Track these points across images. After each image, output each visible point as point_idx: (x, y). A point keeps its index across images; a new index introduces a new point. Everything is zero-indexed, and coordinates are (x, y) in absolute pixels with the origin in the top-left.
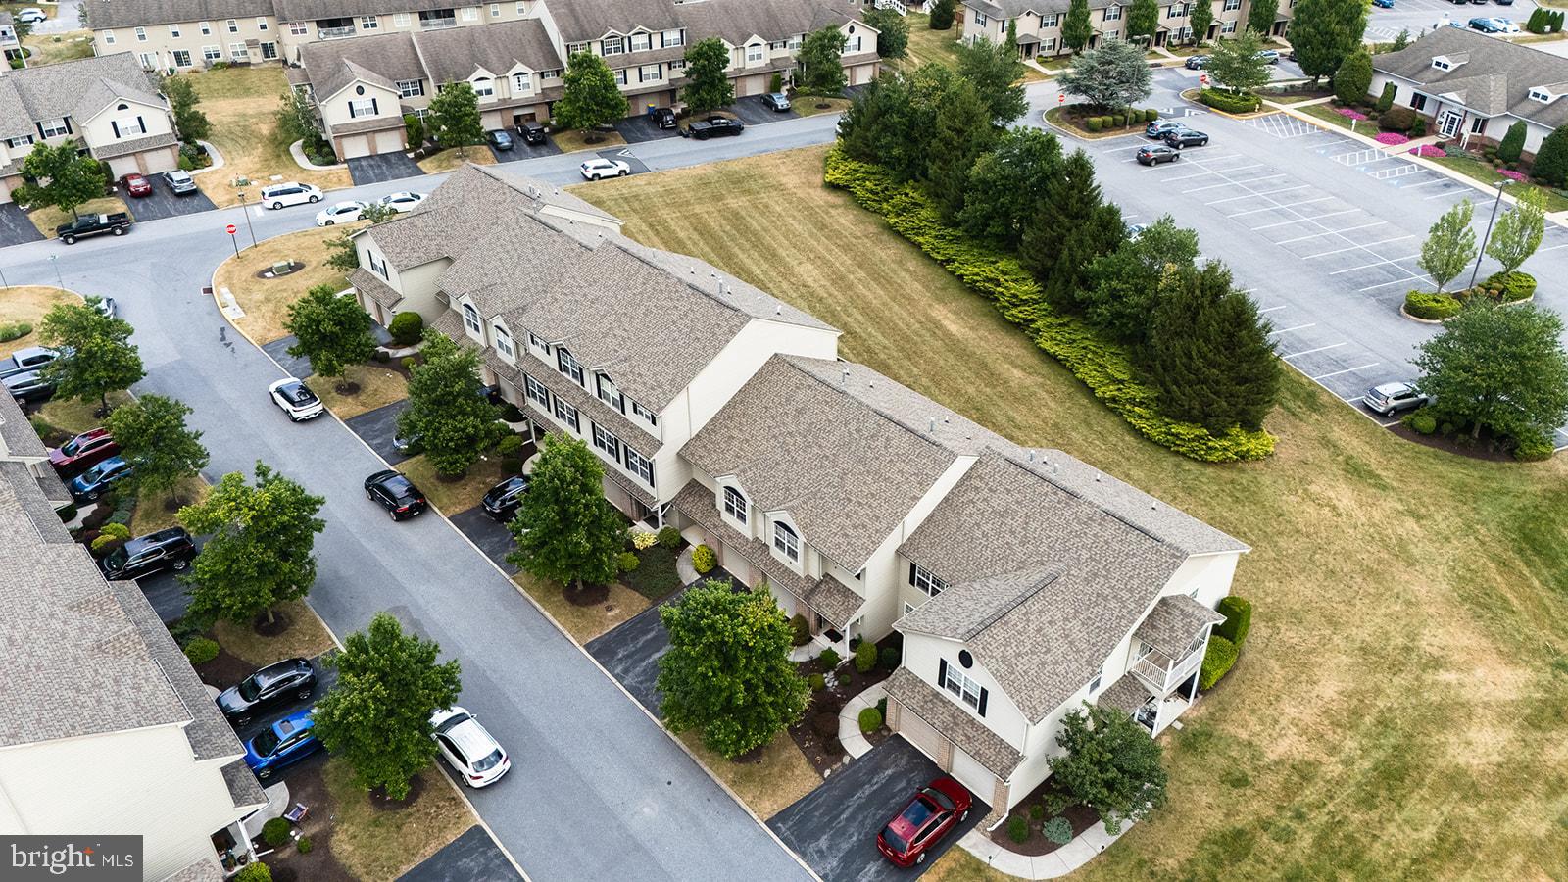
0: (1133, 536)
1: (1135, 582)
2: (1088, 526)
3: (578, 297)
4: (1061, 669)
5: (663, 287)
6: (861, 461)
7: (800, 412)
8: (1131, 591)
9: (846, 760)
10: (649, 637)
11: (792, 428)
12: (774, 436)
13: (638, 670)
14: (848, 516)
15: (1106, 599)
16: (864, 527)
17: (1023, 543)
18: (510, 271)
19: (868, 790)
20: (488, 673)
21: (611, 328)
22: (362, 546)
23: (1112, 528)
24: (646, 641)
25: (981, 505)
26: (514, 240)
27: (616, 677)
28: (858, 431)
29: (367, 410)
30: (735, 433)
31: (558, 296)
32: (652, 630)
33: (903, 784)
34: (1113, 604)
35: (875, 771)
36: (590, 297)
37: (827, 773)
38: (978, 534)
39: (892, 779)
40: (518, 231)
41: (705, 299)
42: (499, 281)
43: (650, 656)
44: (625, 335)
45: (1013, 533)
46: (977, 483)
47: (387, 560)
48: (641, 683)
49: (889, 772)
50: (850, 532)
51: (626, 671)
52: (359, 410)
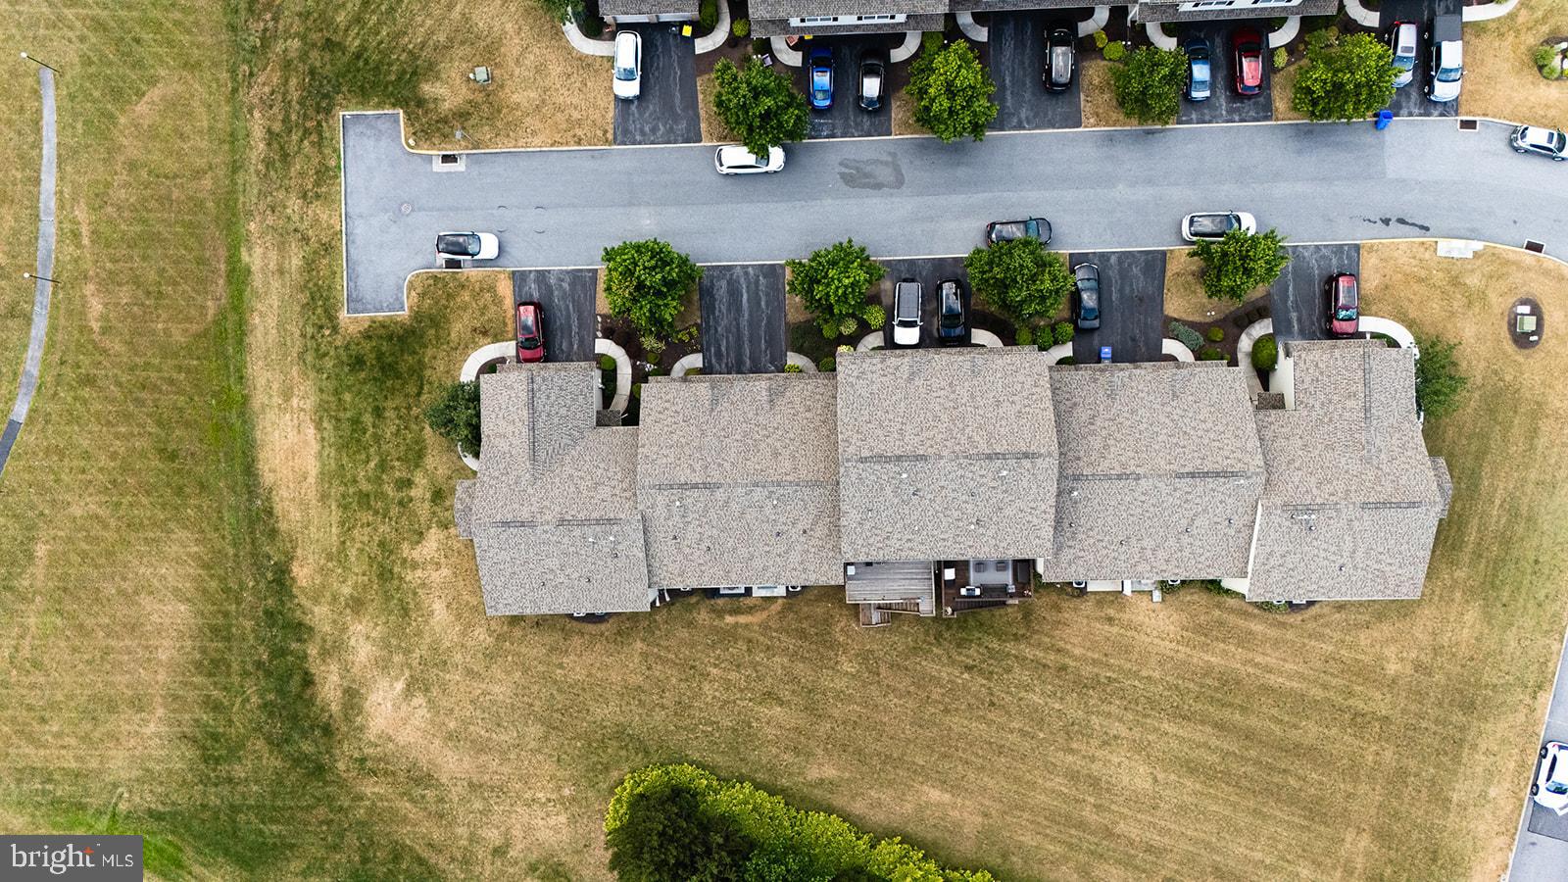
0: (510, 517)
1: (491, 492)
2: (539, 508)
3: (1015, 398)
4: (493, 416)
5: (948, 444)
6: (700, 448)
7: (776, 454)
8: (491, 486)
9: (599, 334)
10: (763, 303)
11: (769, 441)
12: (778, 428)
13: (742, 280)
14: (676, 412)
15: (502, 474)
16: (660, 413)
17: (571, 476)
18: (1176, 417)
19: (575, 329)
20: (803, 203)
21: (954, 392)
22: (984, 192)
23: (525, 514)
24: (760, 299)
25: (613, 483)
26: (1217, 444)
27: (747, 266)
28: (720, 465)
29: (1169, 274)
30: (808, 415)
31: (1038, 390)
32: (767, 306)
33: (564, 347)
34: (497, 474)
35: (581, 342)
36: (1006, 404)
37: (599, 319)
38: (602, 465)
39: (571, 344)
40: (1227, 453)
41: (898, 452)
42: (1174, 404)
43: (748, 292)
44: (935, 394)
45: (581, 478)
46: (627, 494)
47: (958, 199)
48: (732, 275)
49: (575, 347)
50: (667, 405)
51: (746, 274)
52: (1172, 268)
